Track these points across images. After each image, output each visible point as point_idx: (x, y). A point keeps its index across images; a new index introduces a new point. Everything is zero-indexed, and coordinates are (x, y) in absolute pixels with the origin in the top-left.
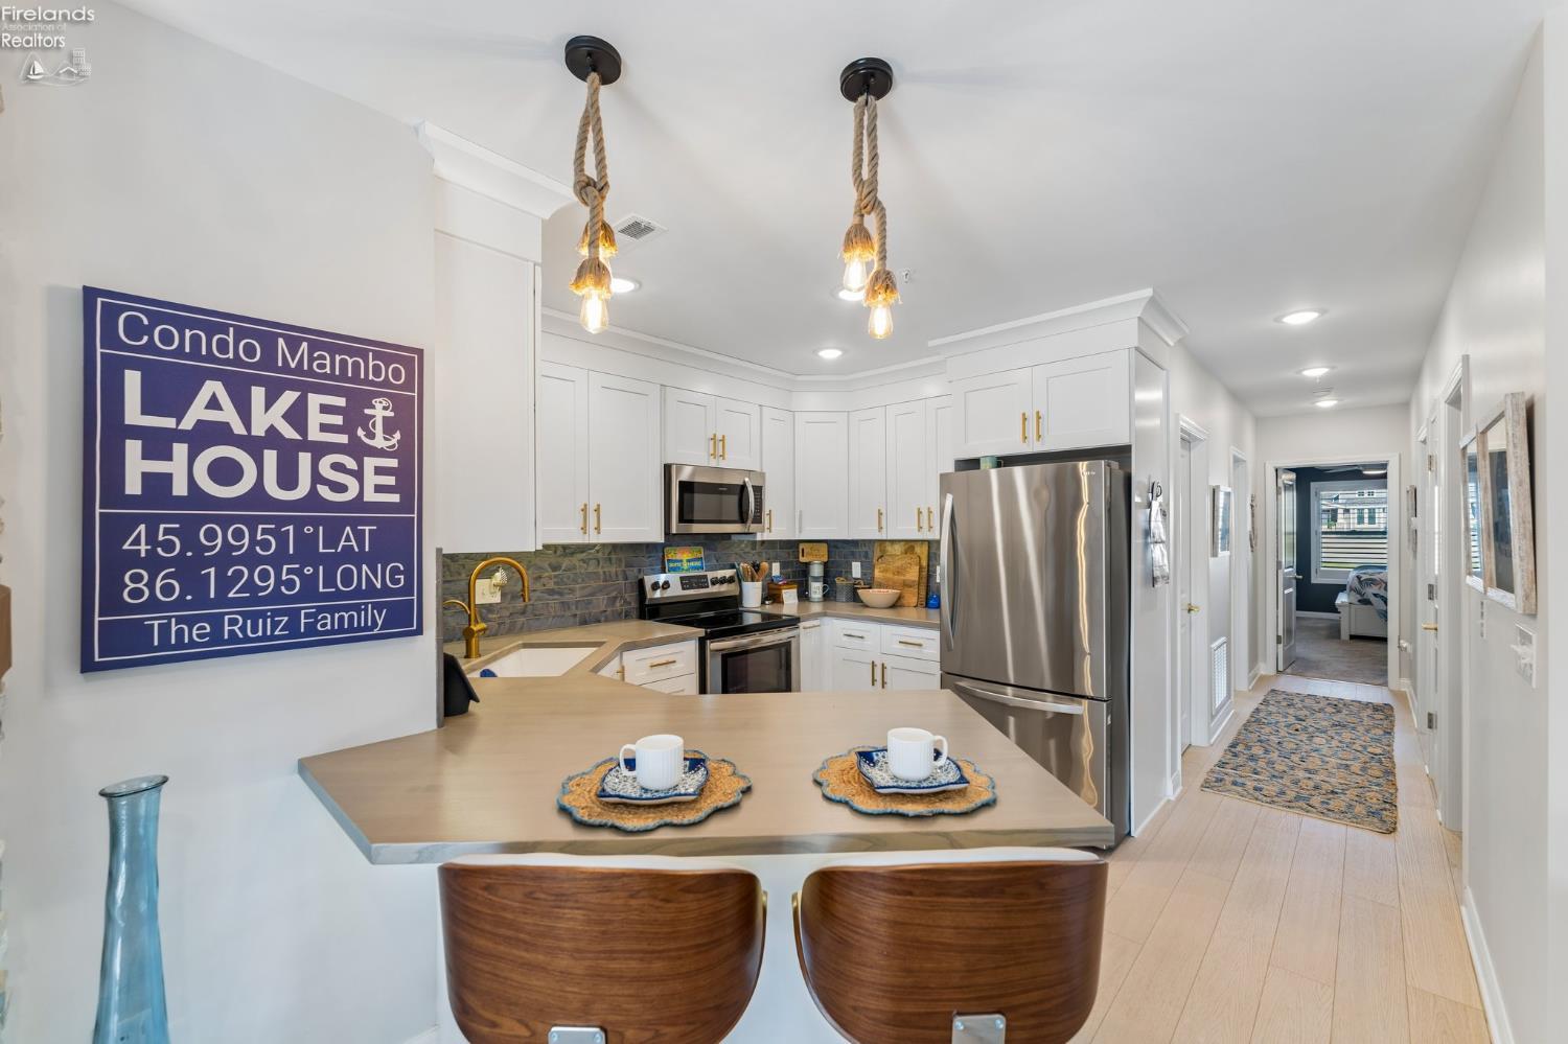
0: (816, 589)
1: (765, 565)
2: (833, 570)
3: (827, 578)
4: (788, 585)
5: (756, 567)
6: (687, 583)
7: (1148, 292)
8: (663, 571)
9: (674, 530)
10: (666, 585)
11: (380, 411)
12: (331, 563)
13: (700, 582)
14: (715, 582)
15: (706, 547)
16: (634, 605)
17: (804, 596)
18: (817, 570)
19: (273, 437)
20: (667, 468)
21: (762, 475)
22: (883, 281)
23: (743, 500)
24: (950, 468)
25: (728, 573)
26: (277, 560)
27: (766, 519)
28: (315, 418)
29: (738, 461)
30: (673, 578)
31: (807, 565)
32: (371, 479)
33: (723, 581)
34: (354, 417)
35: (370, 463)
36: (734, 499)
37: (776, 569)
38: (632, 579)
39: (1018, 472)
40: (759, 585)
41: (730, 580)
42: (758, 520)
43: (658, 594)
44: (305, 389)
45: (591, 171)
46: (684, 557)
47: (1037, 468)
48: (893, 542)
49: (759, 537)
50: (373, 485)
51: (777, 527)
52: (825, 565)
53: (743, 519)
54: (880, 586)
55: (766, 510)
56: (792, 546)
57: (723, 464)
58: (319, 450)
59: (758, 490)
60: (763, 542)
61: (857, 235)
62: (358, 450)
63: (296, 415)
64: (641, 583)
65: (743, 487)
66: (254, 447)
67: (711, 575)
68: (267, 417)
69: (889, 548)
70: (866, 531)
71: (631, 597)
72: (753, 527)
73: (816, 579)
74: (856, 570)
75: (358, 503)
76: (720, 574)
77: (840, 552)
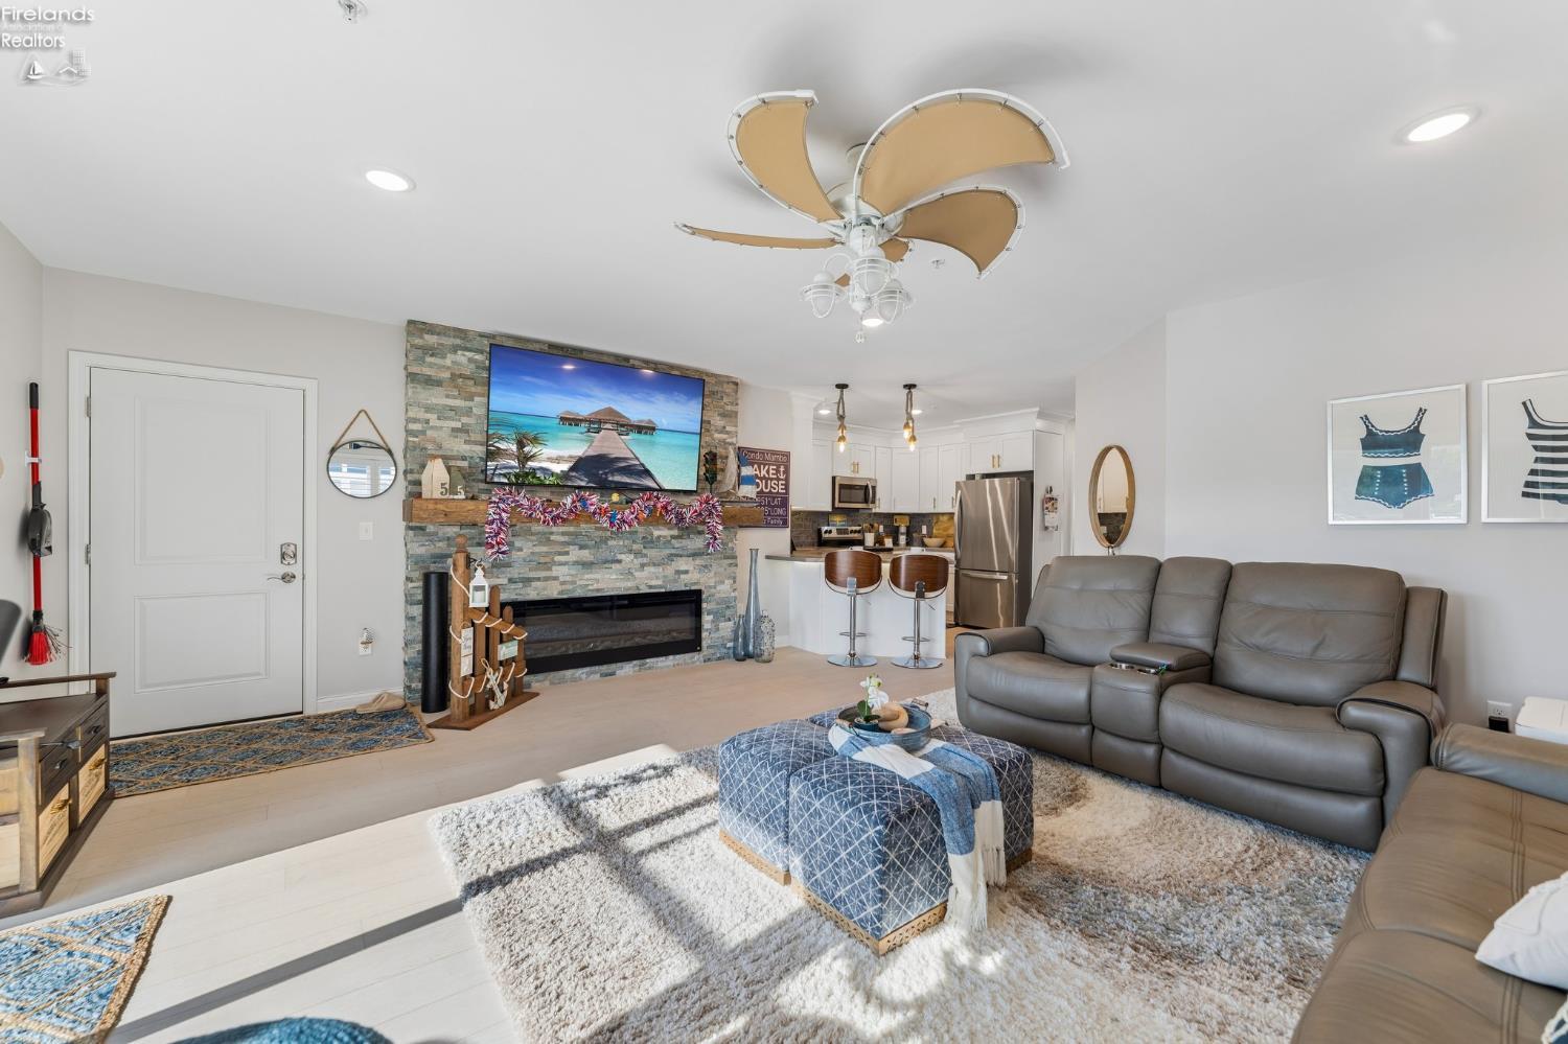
0: (903, 539)
1: (876, 525)
2: (911, 530)
3: (908, 533)
4: (887, 536)
5: (872, 526)
6: (839, 531)
7: (1037, 409)
8: (828, 525)
9: (836, 506)
10: (830, 532)
11: (782, 469)
12: (774, 507)
13: (845, 531)
14: (852, 532)
15: (848, 515)
16: (816, 540)
17: (896, 542)
18: (903, 529)
19: (764, 477)
20: (834, 478)
21: (876, 480)
22: (913, 438)
23: (867, 493)
24: (964, 479)
25: (858, 528)
26: (764, 506)
27: (877, 502)
28: (771, 472)
29: (864, 474)
30: (834, 529)
31: (898, 527)
32: (781, 487)
33: (856, 532)
34: (778, 471)
35: (780, 482)
36: (863, 492)
37: (881, 528)
38: (815, 529)
39: (997, 480)
40: (872, 535)
41: (859, 532)
42: (873, 502)
43: (827, 535)
44: (769, 465)
45: (841, 413)
46: (837, 519)
47: (1008, 481)
48: (943, 514)
49: (874, 511)
50: (780, 489)
51: (883, 506)
52: (908, 528)
53: (866, 501)
54: (936, 537)
55: (877, 497)
56: (890, 516)
57: (857, 476)
58: (772, 479)
59: (874, 488)
60: (875, 514)
61: (906, 426)
62: (778, 479)
63: (768, 472)
64: (819, 531)
65: (867, 486)
66: (761, 479)
67: (850, 528)
68: (763, 472)
69: (941, 518)
70: (927, 508)
71: (815, 536)
72: (871, 506)
73: (902, 534)
74: (924, 530)
75: (778, 493)
76: (854, 528)
77: (916, 519)
